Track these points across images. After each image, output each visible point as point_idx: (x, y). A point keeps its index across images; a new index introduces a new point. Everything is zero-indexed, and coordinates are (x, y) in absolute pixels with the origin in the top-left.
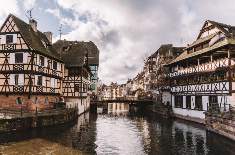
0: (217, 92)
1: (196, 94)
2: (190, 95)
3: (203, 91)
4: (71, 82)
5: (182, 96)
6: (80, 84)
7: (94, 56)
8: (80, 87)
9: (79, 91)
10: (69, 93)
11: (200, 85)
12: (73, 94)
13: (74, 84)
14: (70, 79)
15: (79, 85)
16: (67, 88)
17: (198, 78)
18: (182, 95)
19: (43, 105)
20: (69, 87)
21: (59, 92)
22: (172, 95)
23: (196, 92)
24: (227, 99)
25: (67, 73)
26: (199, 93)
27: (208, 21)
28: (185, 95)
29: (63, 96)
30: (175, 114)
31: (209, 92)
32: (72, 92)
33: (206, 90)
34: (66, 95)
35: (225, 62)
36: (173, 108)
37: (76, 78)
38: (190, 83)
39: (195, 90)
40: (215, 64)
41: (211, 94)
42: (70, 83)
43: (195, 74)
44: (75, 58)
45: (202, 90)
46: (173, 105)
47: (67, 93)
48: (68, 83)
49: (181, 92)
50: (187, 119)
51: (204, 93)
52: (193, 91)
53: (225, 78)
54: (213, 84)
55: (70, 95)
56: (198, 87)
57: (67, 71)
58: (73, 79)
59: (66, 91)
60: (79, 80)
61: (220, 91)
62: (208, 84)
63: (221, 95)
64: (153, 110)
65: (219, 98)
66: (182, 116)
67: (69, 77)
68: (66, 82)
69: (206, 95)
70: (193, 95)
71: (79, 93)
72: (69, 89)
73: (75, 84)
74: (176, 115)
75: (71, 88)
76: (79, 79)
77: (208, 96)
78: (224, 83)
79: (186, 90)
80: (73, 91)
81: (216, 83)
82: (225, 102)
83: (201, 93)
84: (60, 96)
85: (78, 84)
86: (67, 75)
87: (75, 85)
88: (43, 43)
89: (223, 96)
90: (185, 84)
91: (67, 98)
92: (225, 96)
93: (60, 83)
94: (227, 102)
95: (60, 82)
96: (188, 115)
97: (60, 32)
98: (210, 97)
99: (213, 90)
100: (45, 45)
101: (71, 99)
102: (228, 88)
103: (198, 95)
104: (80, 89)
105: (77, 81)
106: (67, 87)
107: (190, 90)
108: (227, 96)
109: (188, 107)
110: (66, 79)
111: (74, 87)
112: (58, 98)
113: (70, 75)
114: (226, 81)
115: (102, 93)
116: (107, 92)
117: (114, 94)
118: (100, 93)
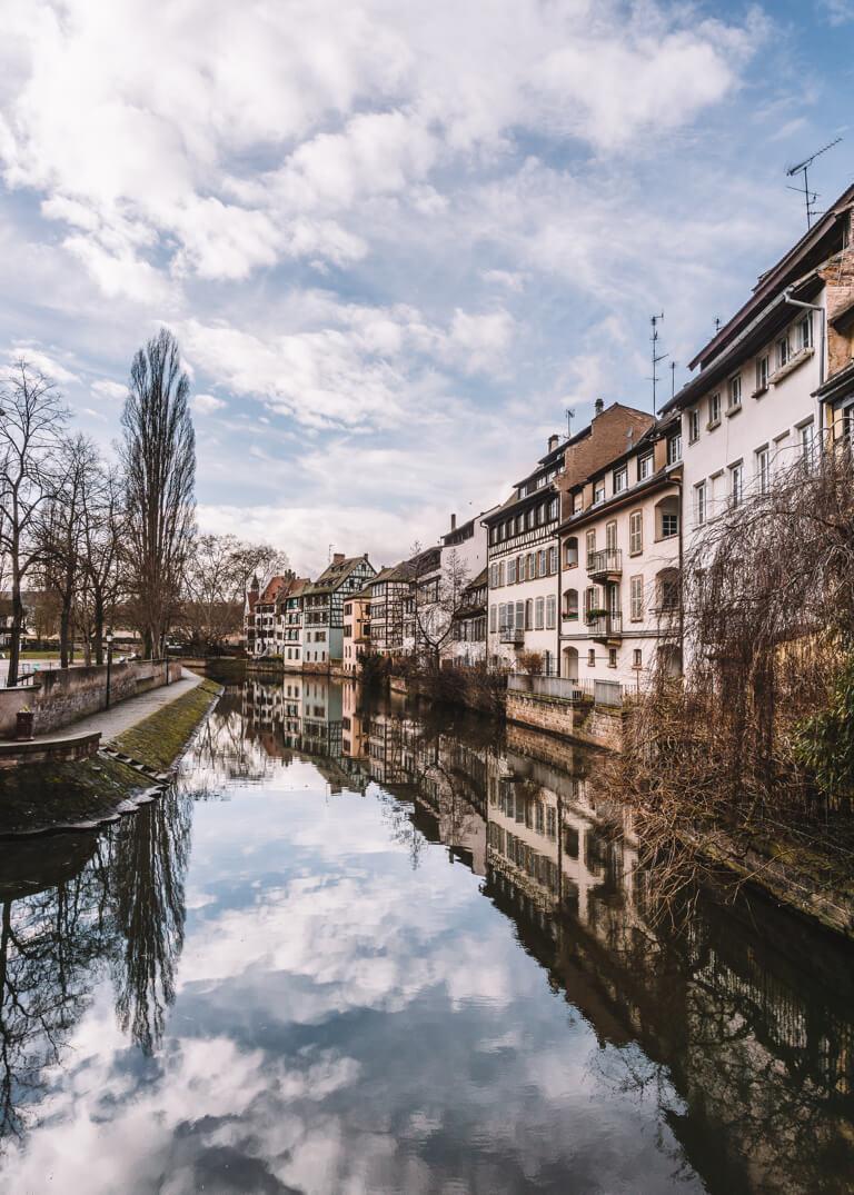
115: (279, 628)
116: (303, 619)
117: (348, 634)
118: (271, 634)
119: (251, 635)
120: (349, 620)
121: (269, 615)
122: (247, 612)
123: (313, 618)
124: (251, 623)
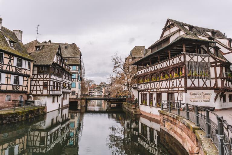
0: (174, 89)
1: (157, 91)
2: (152, 92)
3: (163, 89)
4: (40, 80)
5: (146, 94)
6: (49, 81)
7: (75, 57)
8: (48, 85)
9: (47, 89)
10: (37, 91)
11: (160, 83)
12: (42, 91)
13: (42, 81)
14: (39, 77)
15: (47, 83)
16: (36, 86)
17: (159, 75)
18: (146, 92)
19: (3, 103)
20: (38, 84)
21: (26, 90)
22: (139, 93)
23: (157, 89)
24: (182, 96)
25: (37, 71)
26: (159, 90)
27: (170, 19)
28: (148, 93)
29: (32, 94)
30: (141, 111)
31: (167, 90)
32: (40, 90)
33: (165, 87)
34: (34, 92)
35: (180, 58)
36: (140, 105)
37: (45, 76)
38: (153, 80)
39: (156, 88)
40: (172, 60)
41: (169, 91)
42: (38, 81)
43: (156, 71)
44: (45, 57)
45: (161, 88)
46: (140, 102)
47: (35, 90)
48: (37, 81)
49: (146, 90)
50: (150, 116)
51: (163, 90)
52: (154, 89)
53: (180, 74)
54: (171, 81)
55: (39, 92)
56: (158, 84)
57: (37, 69)
58: (42, 77)
59: (35, 89)
60: (47, 78)
61: (177, 88)
62: (167, 81)
63: (177, 92)
64: (126, 107)
65: (176, 95)
66: (146, 113)
67: (38, 75)
68: (35, 79)
69: (165, 93)
70: (155, 93)
71: (47, 90)
72: (38, 87)
73: (44, 81)
74: (142, 113)
75: (39, 86)
76: (48, 76)
77: (167, 93)
78: (180, 80)
79: (149, 88)
80: (42, 89)
81: (173, 79)
82: (181, 99)
83: (161, 90)
84: (27, 94)
85: (47, 81)
86: (36, 73)
87: (44, 83)
88: (7, 39)
89: (179, 93)
90: (149, 82)
91: (36, 96)
92: (181, 93)
93: (28, 81)
94: (182, 99)
95: (28, 79)
96: (151, 112)
97: (36, 32)
98: (169, 94)
99: (171, 87)
100: (8, 42)
101: (40, 97)
102: (183, 85)
103: (158, 92)
104: (48, 86)
105: (46, 79)
106: (36, 84)
107: (152, 88)
108: (182, 93)
109: (151, 104)
110: (36, 77)
111: (42, 85)
112: (25, 95)
113: (39, 73)
114: (182, 78)
115: (94, 92)
116: (97, 90)
117: (103, 93)
118: (92, 92)
119: (89, 92)
120: (103, 91)
121: (92, 90)
122: (89, 89)
123: (98, 90)
124: (89, 91)
